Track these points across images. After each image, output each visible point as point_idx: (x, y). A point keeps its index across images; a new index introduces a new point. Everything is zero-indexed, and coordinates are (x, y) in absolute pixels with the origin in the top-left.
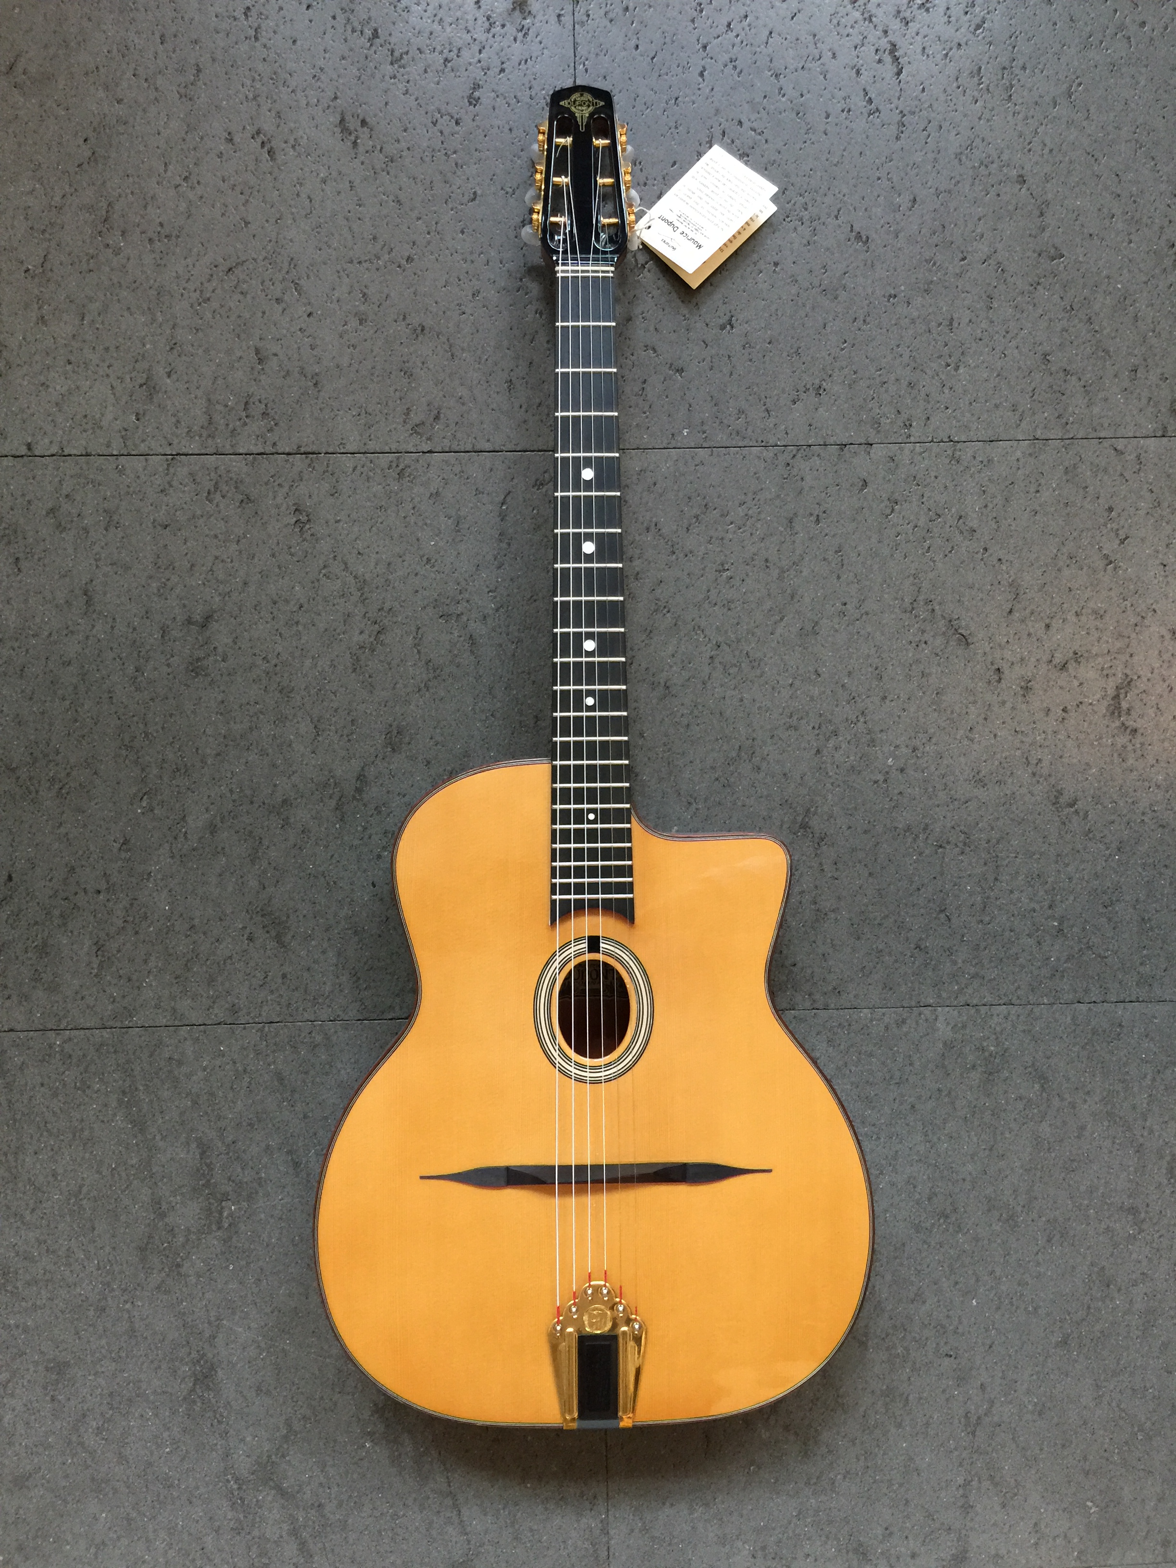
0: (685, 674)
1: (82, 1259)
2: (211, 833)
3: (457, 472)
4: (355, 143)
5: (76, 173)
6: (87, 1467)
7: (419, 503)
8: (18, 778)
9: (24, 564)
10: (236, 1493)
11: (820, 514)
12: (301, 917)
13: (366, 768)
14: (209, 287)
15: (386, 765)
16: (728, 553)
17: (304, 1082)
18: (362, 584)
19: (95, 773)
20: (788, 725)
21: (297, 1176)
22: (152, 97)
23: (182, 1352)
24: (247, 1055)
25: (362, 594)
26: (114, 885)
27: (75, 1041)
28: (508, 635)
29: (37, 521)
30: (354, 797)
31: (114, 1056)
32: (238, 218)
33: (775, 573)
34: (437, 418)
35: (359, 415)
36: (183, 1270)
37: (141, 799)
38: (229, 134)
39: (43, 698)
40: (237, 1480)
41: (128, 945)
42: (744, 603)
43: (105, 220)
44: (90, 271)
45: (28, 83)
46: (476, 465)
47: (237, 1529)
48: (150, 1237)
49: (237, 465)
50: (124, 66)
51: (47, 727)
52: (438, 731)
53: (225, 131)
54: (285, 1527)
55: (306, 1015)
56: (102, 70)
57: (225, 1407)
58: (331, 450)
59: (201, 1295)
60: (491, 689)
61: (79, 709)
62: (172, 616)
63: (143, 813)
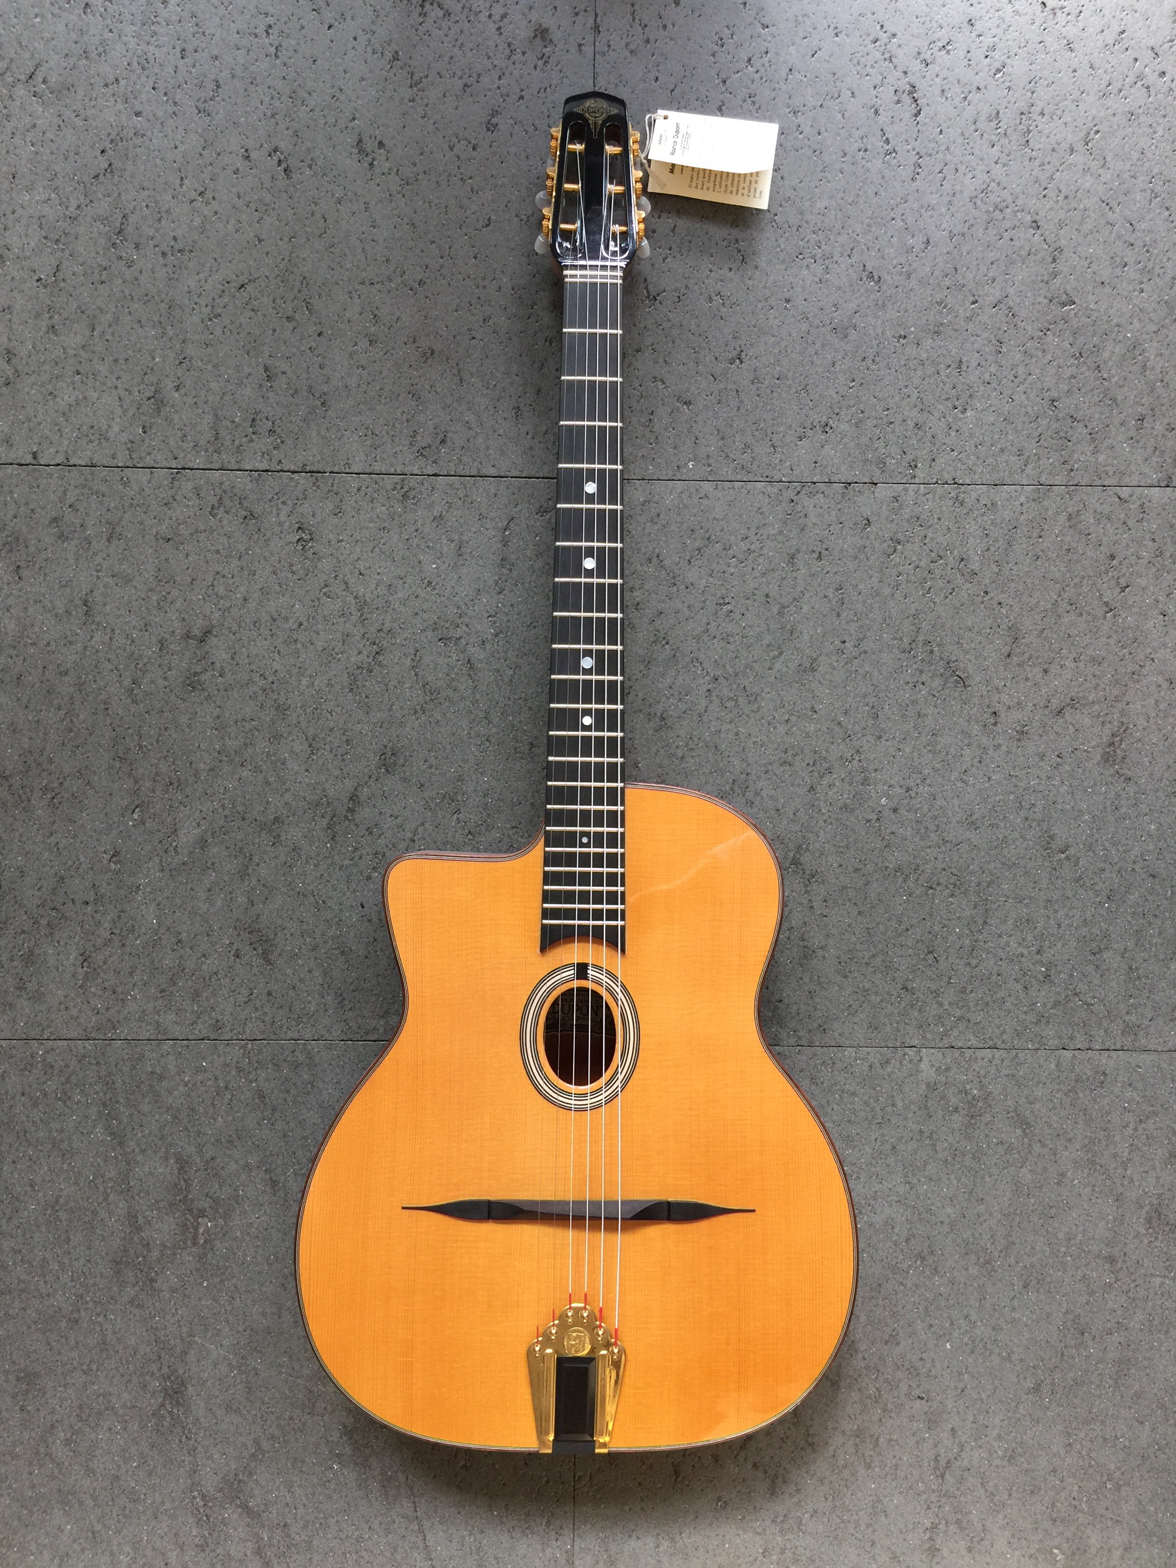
0: (682, 706)
1: (57, 1271)
2: (202, 848)
3: (461, 496)
4: (371, 164)
5: (92, 184)
6: (54, 1478)
7: (422, 525)
8: (11, 786)
9: (25, 573)
10: (202, 1510)
11: (823, 551)
12: (288, 936)
13: (359, 789)
14: (220, 302)
15: (379, 786)
16: (728, 587)
17: (285, 1100)
18: (362, 604)
19: (88, 783)
20: (782, 760)
21: (275, 1195)
22: (171, 110)
23: (154, 1367)
24: (229, 1072)
25: (362, 614)
26: (102, 897)
27: (58, 1051)
28: (506, 660)
29: (40, 529)
30: (346, 817)
31: (95, 1068)
32: (252, 235)
33: (775, 610)
34: (443, 441)
35: (366, 435)
36: (157, 1285)
37: (133, 812)
38: (246, 151)
39: (39, 708)
40: (203, 1497)
41: (115, 957)
42: (743, 637)
43: (119, 232)
44: (102, 283)
45: (47, 91)
46: (481, 490)
47: (201, 1546)
48: (125, 1251)
49: (241, 481)
50: (144, 79)
51: (41, 735)
52: (432, 754)
53: (242, 148)
54: (249, 1544)
55: (289, 1033)
56: (123, 82)
57: (194, 1424)
58: (336, 469)
59: (174, 1311)
60: (487, 713)
61: (74, 720)
62: (172, 629)
63: (134, 826)
